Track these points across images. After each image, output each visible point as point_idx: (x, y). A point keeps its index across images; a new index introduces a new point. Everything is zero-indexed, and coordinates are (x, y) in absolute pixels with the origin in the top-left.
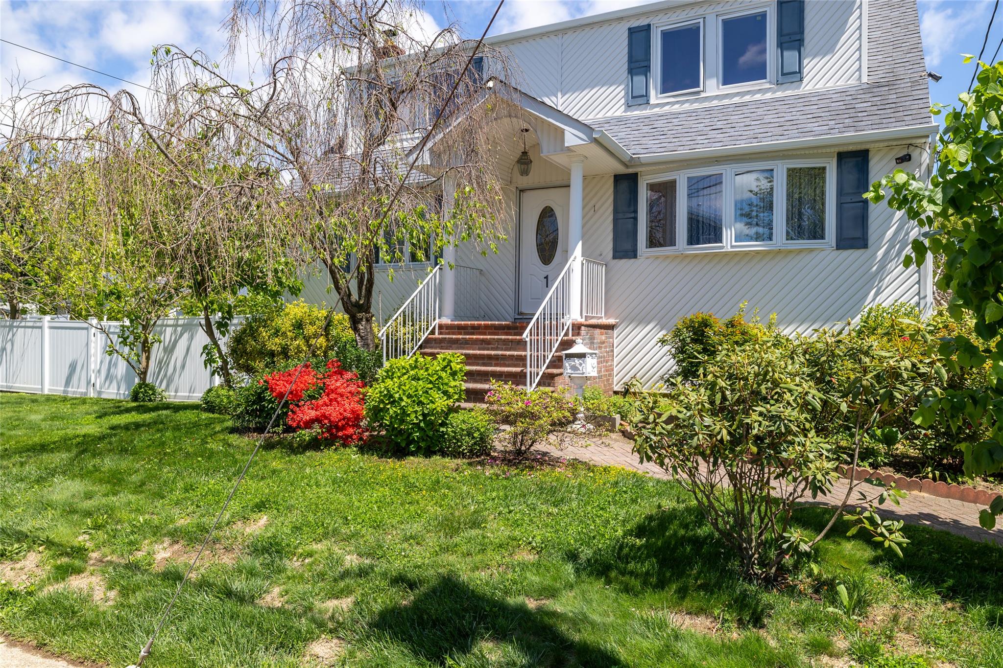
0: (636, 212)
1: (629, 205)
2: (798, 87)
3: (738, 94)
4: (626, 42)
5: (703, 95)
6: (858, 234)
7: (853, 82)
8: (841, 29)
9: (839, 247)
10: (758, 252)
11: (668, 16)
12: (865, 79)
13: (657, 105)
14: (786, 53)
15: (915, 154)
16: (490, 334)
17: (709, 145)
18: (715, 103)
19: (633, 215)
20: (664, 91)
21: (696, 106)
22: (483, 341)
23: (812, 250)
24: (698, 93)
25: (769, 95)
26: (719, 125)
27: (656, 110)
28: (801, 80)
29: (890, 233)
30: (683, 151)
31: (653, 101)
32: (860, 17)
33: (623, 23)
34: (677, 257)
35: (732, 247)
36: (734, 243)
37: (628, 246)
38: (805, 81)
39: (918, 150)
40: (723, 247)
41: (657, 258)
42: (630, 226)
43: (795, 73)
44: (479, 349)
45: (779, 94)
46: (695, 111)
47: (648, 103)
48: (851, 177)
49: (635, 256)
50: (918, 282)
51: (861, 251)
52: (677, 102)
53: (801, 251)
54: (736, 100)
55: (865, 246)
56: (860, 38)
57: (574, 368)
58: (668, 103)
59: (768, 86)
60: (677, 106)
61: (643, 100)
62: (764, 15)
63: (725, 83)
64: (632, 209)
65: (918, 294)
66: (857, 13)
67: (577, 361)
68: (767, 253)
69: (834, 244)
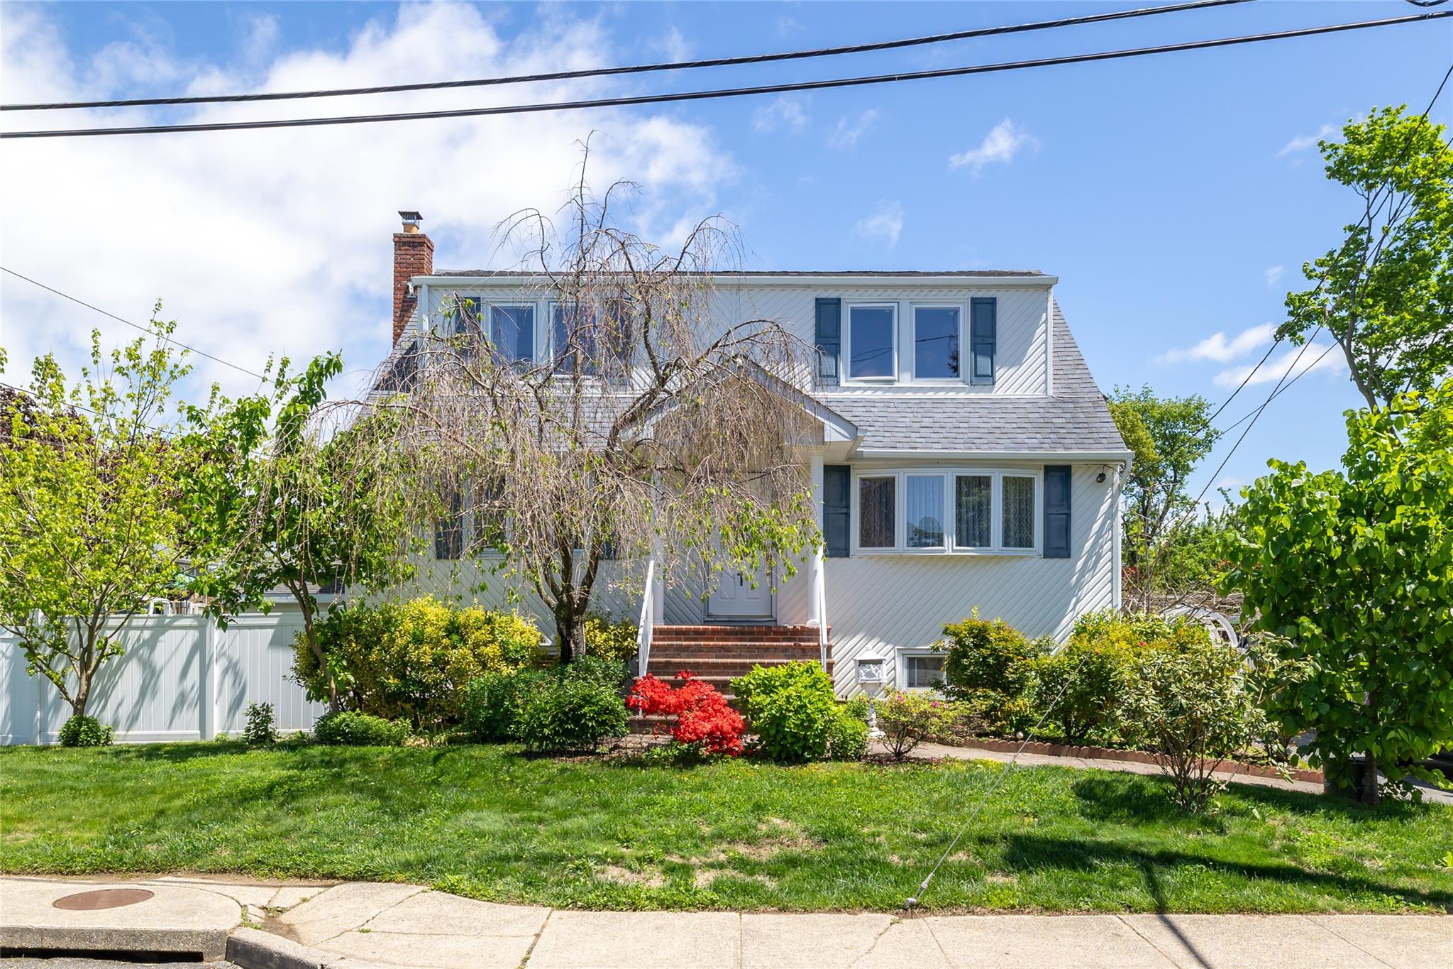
0: (848, 506)
1: (841, 500)
2: (991, 391)
3: (932, 389)
4: (813, 313)
5: (896, 385)
6: (1063, 544)
7: (1039, 394)
8: (1028, 341)
9: (1046, 556)
10: (972, 557)
11: (859, 293)
12: (1051, 393)
13: (848, 389)
14: (979, 358)
15: (1108, 474)
16: (718, 640)
17: (929, 445)
18: (909, 395)
19: (845, 511)
20: (853, 375)
21: (889, 395)
22: (722, 647)
23: (1022, 557)
24: (891, 382)
25: (962, 395)
26: (926, 422)
27: (847, 394)
28: (994, 383)
29: (1088, 545)
30: (903, 450)
31: (843, 383)
32: (1046, 331)
33: (809, 291)
34: (892, 558)
35: (953, 551)
36: (955, 548)
37: (841, 544)
38: (998, 384)
39: (1111, 471)
40: (944, 551)
41: (871, 558)
42: (842, 522)
43: (988, 376)
44: (717, 657)
45: (972, 396)
46: (890, 401)
47: (838, 384)
48: (1057, 490)
49: (848, 555)
50: (1111, 591)
51: (1064, 560)
52: (869, 389)
53: (1012, 558)
54: (931, 395)
55: (1069, 556)
56: (1046, 352)
57: (870, 675)
58: (859, 388)
59: (961, 385)
60: (868, 393)
61: (831, 381)
62: (956, 311)
63: (917, 376)
64: (844, 504)
65: (1111, 601)
66: (1043, 327)
67: (873, 668)
68: (981, 558)
69: (1042, 553)
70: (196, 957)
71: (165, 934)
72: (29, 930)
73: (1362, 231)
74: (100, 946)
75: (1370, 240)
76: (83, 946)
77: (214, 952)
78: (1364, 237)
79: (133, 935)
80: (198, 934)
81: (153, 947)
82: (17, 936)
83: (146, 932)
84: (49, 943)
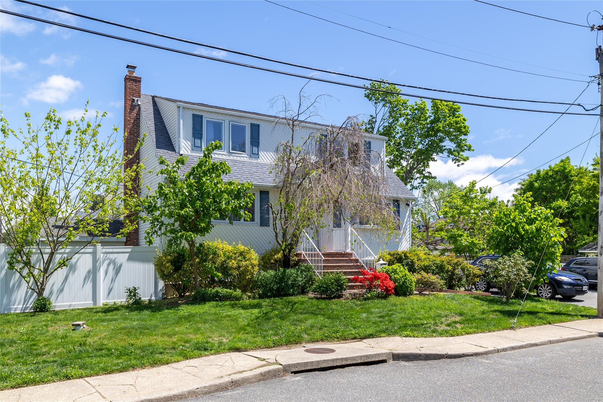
29: (404, 226)
39: (409, 202)
50: (409, 241)
70: (384, 361)
71: (376, 355)
72: (338, 359)
73: (374, 118)
74: (359, 361)
75: (376, 121)
76: (354, 362)
77: (389, 359)
78: (374, 120)
79: (367, 356)
80: (385, 354)
81: (373, 360)
82: (334, 362)
83: (370, 355)
84: (344, 363)
